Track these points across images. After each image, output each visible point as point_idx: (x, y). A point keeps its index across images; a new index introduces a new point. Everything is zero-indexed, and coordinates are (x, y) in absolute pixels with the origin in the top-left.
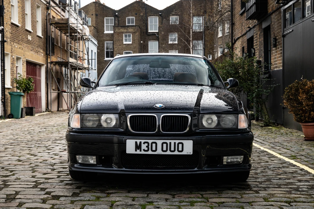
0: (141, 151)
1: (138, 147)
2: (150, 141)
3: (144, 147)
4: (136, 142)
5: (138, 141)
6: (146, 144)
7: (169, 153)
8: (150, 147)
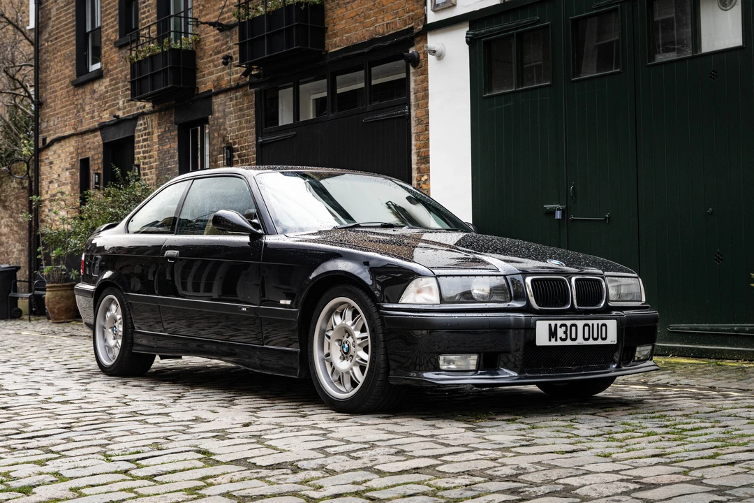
0: (556, 340)
1: (553, 334)
2: (569, 323)
3: (560, 333)
4: (550, 325)
5: (553, 323)
6: (564, 328)
7: (591, 342)
8: (568, 332)
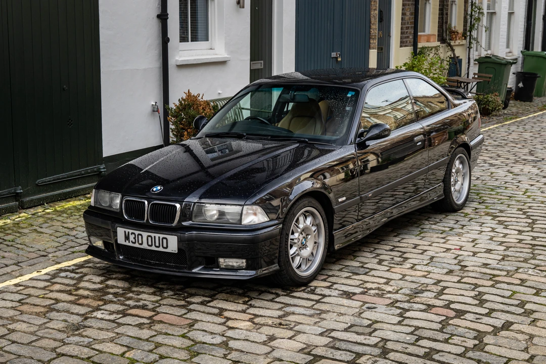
0: (129, 242)
1: (127, 238)
7: (154, 248)
8: (137, 239)
